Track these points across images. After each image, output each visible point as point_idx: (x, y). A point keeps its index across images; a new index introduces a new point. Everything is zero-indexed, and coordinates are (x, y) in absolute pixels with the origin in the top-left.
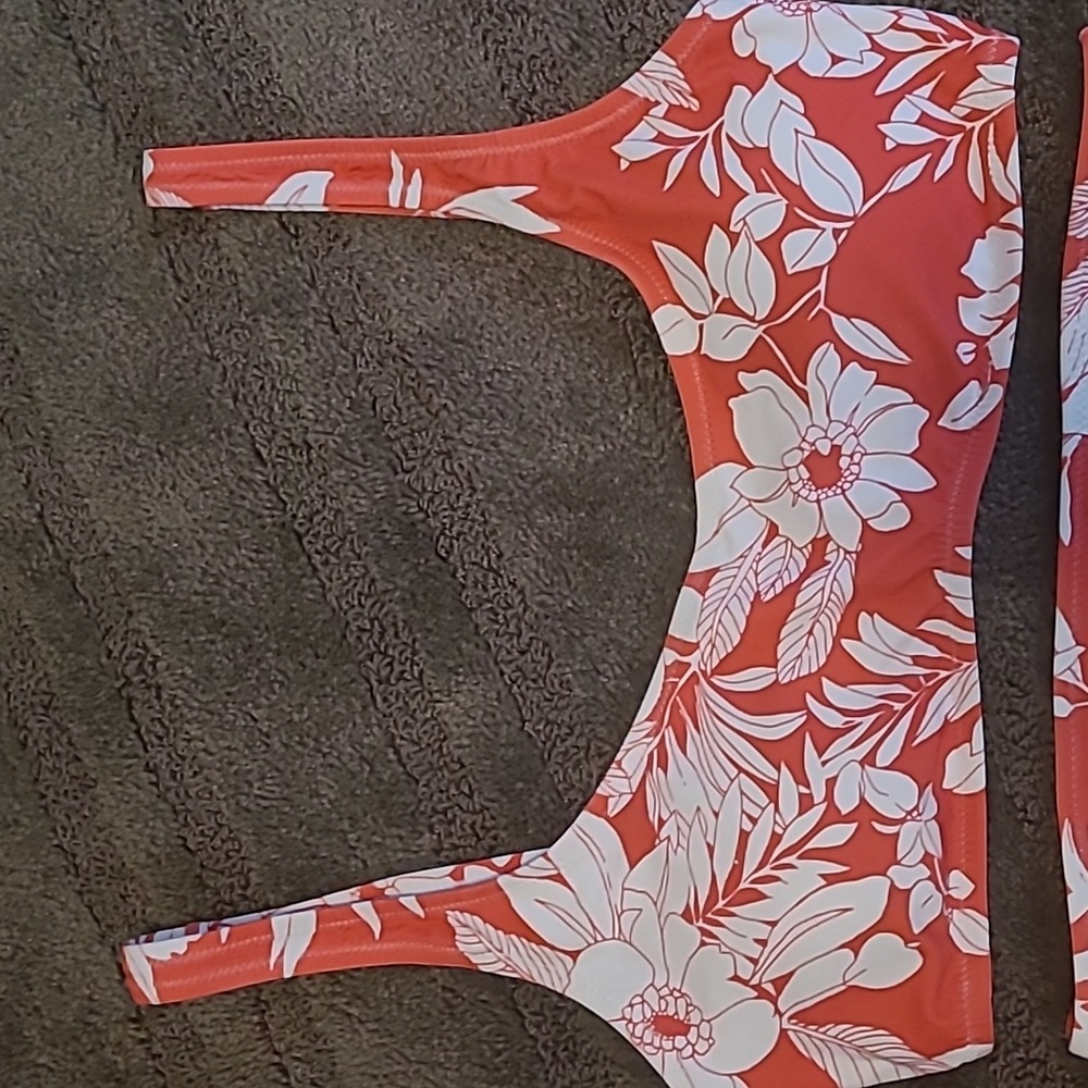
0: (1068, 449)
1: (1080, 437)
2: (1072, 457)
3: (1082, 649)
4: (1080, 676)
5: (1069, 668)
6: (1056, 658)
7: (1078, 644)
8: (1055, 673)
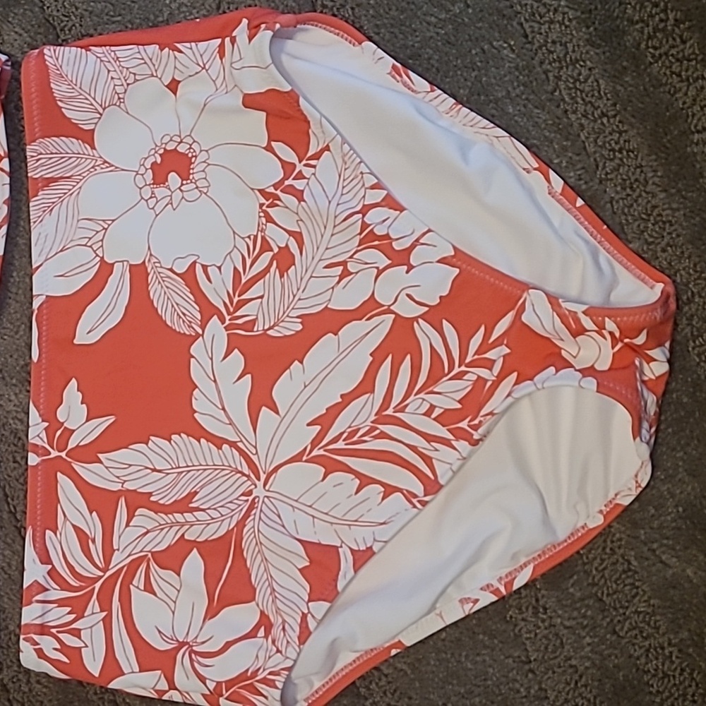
0: (36, 304)
1: (44, 297)
2: (38, 309)
3: (46, 424)
4: (45, 440)
5: (38, 436)
6: (30, 429)
7: (43, 421)
8: (30, 437)
